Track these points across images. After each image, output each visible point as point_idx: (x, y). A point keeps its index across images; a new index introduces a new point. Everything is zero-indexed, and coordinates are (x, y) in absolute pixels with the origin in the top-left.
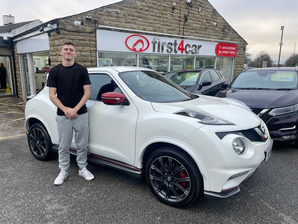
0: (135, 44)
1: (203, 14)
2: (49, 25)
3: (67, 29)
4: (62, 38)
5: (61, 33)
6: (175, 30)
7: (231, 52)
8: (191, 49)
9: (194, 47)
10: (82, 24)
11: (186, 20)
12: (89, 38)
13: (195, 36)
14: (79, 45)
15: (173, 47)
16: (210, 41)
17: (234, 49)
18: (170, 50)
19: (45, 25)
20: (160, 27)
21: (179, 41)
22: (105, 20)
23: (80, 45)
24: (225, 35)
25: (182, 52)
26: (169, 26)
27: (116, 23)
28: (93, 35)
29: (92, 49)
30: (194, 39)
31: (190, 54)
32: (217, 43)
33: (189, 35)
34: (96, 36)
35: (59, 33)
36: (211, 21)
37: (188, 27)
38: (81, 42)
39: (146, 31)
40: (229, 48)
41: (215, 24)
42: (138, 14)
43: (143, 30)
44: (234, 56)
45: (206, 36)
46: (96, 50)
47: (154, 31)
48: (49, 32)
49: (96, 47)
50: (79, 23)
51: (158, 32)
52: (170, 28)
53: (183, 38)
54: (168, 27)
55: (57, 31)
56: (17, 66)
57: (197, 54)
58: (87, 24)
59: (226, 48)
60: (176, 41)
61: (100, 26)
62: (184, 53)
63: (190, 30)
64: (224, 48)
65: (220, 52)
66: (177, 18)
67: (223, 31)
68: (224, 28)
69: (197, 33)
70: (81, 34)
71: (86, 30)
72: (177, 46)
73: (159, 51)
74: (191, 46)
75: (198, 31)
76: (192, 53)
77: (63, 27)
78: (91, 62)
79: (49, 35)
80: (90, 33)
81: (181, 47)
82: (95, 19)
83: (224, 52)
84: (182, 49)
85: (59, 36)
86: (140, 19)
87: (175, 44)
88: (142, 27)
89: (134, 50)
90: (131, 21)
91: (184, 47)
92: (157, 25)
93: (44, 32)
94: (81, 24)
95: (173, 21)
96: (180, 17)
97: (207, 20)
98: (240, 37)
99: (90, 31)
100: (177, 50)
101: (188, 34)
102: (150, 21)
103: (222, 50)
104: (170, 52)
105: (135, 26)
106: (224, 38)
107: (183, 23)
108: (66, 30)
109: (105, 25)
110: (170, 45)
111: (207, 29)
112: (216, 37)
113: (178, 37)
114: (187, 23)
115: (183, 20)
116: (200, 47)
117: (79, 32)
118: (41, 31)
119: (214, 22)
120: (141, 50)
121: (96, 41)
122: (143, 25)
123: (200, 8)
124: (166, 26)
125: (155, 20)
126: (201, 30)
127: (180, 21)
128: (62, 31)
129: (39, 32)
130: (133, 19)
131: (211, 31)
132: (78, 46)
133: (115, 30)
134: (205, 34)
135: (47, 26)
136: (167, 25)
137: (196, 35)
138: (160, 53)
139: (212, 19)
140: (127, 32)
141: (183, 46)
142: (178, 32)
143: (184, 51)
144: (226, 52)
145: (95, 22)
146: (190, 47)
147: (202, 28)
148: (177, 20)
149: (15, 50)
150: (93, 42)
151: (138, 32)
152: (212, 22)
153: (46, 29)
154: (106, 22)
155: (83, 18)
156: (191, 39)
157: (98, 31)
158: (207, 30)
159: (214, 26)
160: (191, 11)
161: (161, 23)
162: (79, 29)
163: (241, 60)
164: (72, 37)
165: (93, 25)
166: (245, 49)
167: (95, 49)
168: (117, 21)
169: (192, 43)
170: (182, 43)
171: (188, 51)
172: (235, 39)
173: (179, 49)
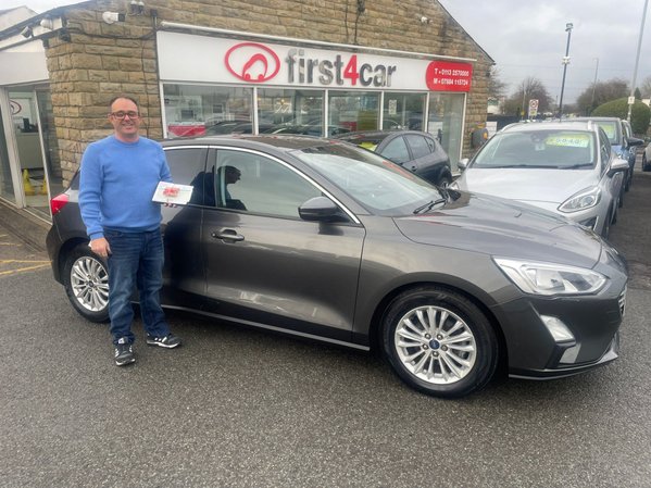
0: (248, 66)
2: (43, 22)
3: (87, 30)
4: (77, 52)
5: (73, 39)
6: (336, 31)
7: (460, 82)
8: (373, 75)
9: (380, 72)
10: (122, 18)
11: (361, 10)
12: (139, 51)
13: (382, 47)
14: (116, 66)
15: (333, 71)
16: (415, 57)
17: (466, 73)
18: (326, 78)
19: (34, 22)
20: (302, 26)
21: (346, 58)
22: (174, 8)
23: (120, 67)
24: (447, 45)
25: (354, 83)
26: (323, 22)
27: (201, 16)
28: (150, 44)
29: (148, 76)
30: (379, 53)
31: (372, 86)
32: (430, 62)
33: (369, 44)
34: (156, 45)
35: (67, 40)
36: (416, 11)
37: (365, 26)
38: (122, 60)
39: (272, 34)
40: (455, 73)
41: (424, 19)
43: (265, 32)
44: (467, 89)
45: (405, 46)
46: (158, 80)
47: (289, 35)
48: (45, 38)
49: (157, 71)
50: (115, 16)
51: (298, 37)
52: (324, 27)
53: (354, 50)
54: (320, 26)
55: (64, 35)
57: (385, 87)
58: (134, 20)
59: (448, 72)
60: (339, 57)
61: (165, 23)
62: (359, 85)
63: (370, 33)
64: (444, 72)
65: (435, 81)
66: (342, 6)
67: (442, 34)
68: (445, 27)
69: (386, 39)
70: (120, 42)
71: (133, 33)
72: (343, 70)
73: (301, 80)
74: (373, 68)
75: (387, 36)
76: (377, 84)
77: (77, 26)
78: (148, 106)
79: (46, 45)
80: (141, 39)
81: (350, 71)
82: (152, 6)
83: (444, 81)
84: (353, 76)
85: (69, 48)
86: (255, 7)
87: (338, 64)
88: (262, 25)
89: (246, 78)
90: (236, 11)
91: (358, 71)
92: (295, 21)
93: (34, 38)
94: (120, 20)
95: (332, 11)
96: (347, 3)
97: (406, 9)
98: (478, 49)
99: (140, 35)
100: (342, 77)
101: (365, 41)
102: (280, 12)
103: (440, 77)
104: (330, 82)
105: (247, 22)
106: (445, 51)
107: (354, 17)
108: (85, 34)
109: (178, 21)
110: (326, 67)
111: (406, 30)
112: (427, 48)
113: (343, 49)
114: (362, 17)
115: (354, 9)
116: (392, 70)
117: (116, 38)
118: (26, 35)
119: (423, 14)
120: (261, 78)
121: (156, 59)
122: (263, 21)
124: (315, 24)
125: (291, 10)
126: (395, 33)
127: (346, 11)
128: (74, 36)
129: (20, 38)
130: (240, 8)
131: (416, 34)
132: (113, 70)
133: (198, 32)
134: (404, 42)
135: (39, 24)
136: (317, 22)
137: (384, 43)
138: (305, 84)
139: (418, 8)
140: (229, 36)
141: (355, 69)
142: (344, 37)
143: (358, 81)
144: (450, 82)
145: (153, 14)
146: (370, 70)
147: (396, 28)
148: (341, 9)
150: (149, 61)
151: (252, 38)
152: (417, 15)
153: (37, 32)
154: (178, 14)
155: (123, 4)
156: (373, 52)
157: (160, 35)
158: (408, 33)
159: (422, 24)
161: (305, 16)
162: (114, 29)
163: (480, 98)
164: (100, 49)
165: (148, 21)
166: (488, 75)
167: (154, 76)
168: (204, 12)
169: (374, 61)
170: (353, 62)
171: (366, 79)
172: (468, 54)
173: (347, 75)
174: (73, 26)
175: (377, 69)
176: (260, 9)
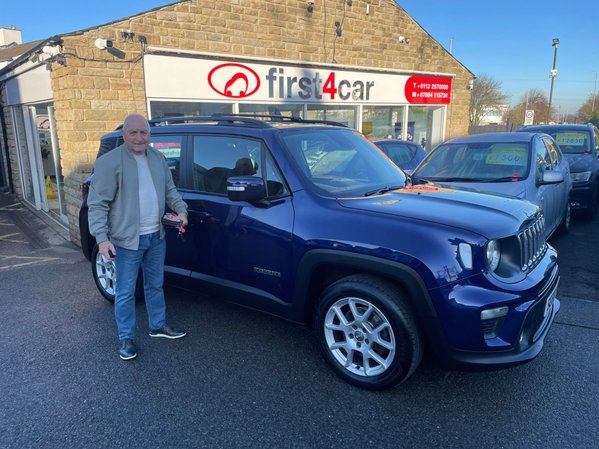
0: (230, 83)
1: (375, 18)
2: (46, 49)
4: (71, 74)
5: (68, 63)
7: (439, 95)
8: (352, 89)
9: (358, 86)
10: (110, 44)
11: (339, 31)
12: (128, 72)
13: (360, 64)
14: (107, 86)
15: (312, 86)
16: (393, 74)
17: (445, 87)
18: (305, 93)
21: (324, 75)
22: (160, 35)
23: (110, 86)
24: (426, 61)
25: (332, 97)
27: (185, 41)
28: (138, 66)
29: (136, 94)
30: (357, 70)
31: (350, 100)
32: (409, 77)
33: (348, 62)
34: (143, 67)
35: (63, 64)
36: (394, 31)
37: (343, 46)
38: (112, 80)
40: (434, 86)
41: (402, 38)
42: (233, 22)
44: (447, 101)
45: (384, 63)
46: (145, 97)
47: (270, 56)
48: (48, 63)
49: (144, 89)
50: (104, 43)
51: (279, 57)
52: (304, 47)
53: (332, 68)
54: (300, 47)
55: (60, 59)
56: (8, 131)
57: (364, 101)
58: (124, 45)
59: (428, 86)
60: (317, 74)
62: (337, 99)
63: (348, 52)
64: (422, 86)
65: (414, 94)
66: (320, 28)
67: (421, 50)
68: (423, 45)
69: (364, 57)
70: (111, 65)
72: (321, 86)
73: (281, 95)
74: (352, 85)
75: (365, 53)
76: (355, 98)
77: (71, 51)
79: (49, 68)
80: (131, 62)
81: (329, 86)
82: (141, 33)
83: (422, 95)
84: (332, 91)
85: (65, 70)
86: (236, 31)
87: (316, 80)
88: (242, 48)
89: (229, 94)
90: (219, 35)
91: (336, 86)
92: (274, 43)
94: (108, 46)
95: (311, 34)
96: (325, 25)
97: (384, 29)
98: (458, 64)
100: (321, 93)
101: (343, 59)
102: (259, 35)
103: (419, 91)
104: (308, 96)
105: (229, 45)
106: (424, 67)
107: (332, 38)
108: (79, 58)
109: (164, 45)
110: (305, 83)
111: (383, 49)
112: (405, 65)
113: (321, 67)
114: (340, 38)
115: (331, 30)
116: (370, 85)
118: (34, 61)
119: (401, 33)
120: (242, 94)
121: (144, 78)
123: (368, 6)
124: (294, 45)
126: (373, 51)
127: (325, 33)
128: (68, 61)
129: (30, 64)
130: (222, 32)
131: (394, 52)
132: (104, 88)
133: (182, 55)
135: (41, 52)
136: (297, 43)
137: (362, 60)
138: (285, 99)
139: (396, 28)
140: (212, 57)
141: (333, 85)
142: (323, 56)
143: (337, 95)
144: (428, 95)
145: (143, 39)
146: (349, 85)
147: (374, 46)
148: (319, 31)
149: (3, 98)
151: (234, 59)
152: (395, 34)
153: (43, 57)
154: (165, 39)
155: (113, 32)
156: (352, 70)
157: (147, 58)
158: (386, 51)
159: (401, 43)
160: (348, 13)
161: (285, 38)
164: (93, 71)
165: (137, 46)
167: (142, 93)
168: (188, 37)
169: (352, 77)
170: (332, 78)
171: (344, 94)
172: (447, 68)
173: (326, 90)
174: (69, 51)
175: (355, 85)
176: (241, 32)
